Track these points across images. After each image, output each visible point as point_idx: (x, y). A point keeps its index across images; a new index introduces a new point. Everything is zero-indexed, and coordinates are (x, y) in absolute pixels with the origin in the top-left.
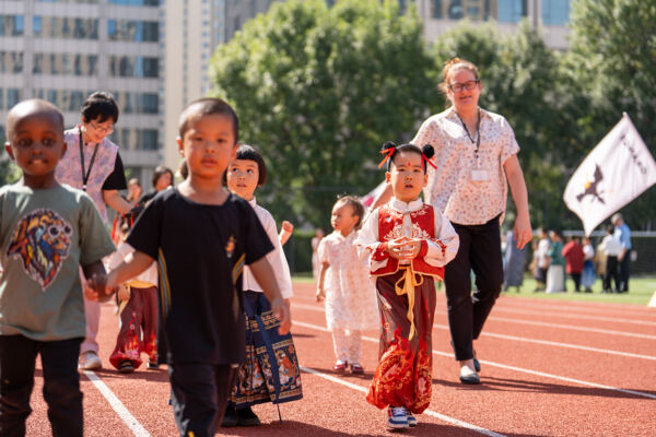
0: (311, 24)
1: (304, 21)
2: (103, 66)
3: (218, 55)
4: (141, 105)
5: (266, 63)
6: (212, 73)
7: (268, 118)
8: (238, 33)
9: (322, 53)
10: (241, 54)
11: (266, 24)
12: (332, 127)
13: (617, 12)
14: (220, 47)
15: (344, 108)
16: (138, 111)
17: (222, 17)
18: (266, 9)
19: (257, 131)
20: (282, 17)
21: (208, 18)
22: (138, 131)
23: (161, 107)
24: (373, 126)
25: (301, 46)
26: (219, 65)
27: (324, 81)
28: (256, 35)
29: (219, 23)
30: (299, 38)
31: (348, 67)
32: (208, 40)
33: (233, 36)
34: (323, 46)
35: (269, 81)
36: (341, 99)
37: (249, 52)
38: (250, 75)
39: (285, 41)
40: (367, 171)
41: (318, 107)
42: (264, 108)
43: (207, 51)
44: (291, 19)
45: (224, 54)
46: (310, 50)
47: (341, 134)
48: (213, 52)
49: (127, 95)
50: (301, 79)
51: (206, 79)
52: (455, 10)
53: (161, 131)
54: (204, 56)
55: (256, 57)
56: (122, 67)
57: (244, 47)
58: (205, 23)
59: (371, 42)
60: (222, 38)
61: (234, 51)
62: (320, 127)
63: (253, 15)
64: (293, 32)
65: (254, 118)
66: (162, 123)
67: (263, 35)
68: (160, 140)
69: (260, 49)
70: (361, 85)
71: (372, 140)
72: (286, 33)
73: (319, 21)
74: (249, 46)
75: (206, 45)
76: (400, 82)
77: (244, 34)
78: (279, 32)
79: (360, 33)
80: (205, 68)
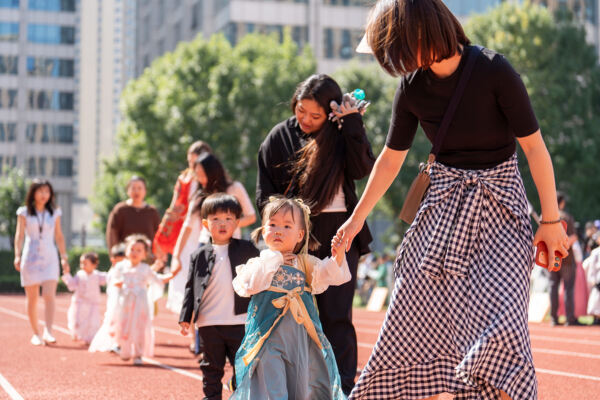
0: (214, 63)
1: (208, 59)
2: (22, 99)
3: (128, 90)
4: (57, 135)
5: (174, 98)
6: (123, 106)
7: (175, 148)
8: (147, 71)
10: (150, 90)
11: (173, 62)
14: (131, 82)
15: (245, 140)
16: (54, 141)
17: (132, 56)
18: (173, 48)
19: (164, 159)
20: (188, 56)
21: (120, 55)
22: (54, 160)
23: (75, 137)
25: (205, 83)
26: (130, 99)
27: (226, 114)
28: (164, 72)
29: (130, 62)
30: (203, 75)
31: (249, 101)
32: (119, 76)
33: (143, 73)
34: (226, 83)
35: (176, 115)
36: (242, 131)
37: (157, 88)
38: (159, 109)
39: (190, 78)
42: (172, 139)
43: (119, 86)
44: (196, 57)
45: (134, 89)
46: (213, 85)
48: (124, 87)
49: (45, 127)
50: (205, 113)
51: (117, 111)
52: (346, 50)
53: (75, 159)
54: (115, 91)
55: (164, 92)
56: (40, 101)
57: (152, 82)
58: (117, 61)
59: (271, 80)
60: (132, 73)
61: (143, 87)
63: (161, 53)
64: (198, 69)
65: (161, 148)
66: (76, 152)
67: (170, 71)
68: (75, 167)
69: (168, 86)
70: (260, 118)
72: (192, 71)
74: (158, 82)
75: (117, 81)
77: (152, 71)
78: (185, 69)
79: (260, 71)
80: (116, 101)
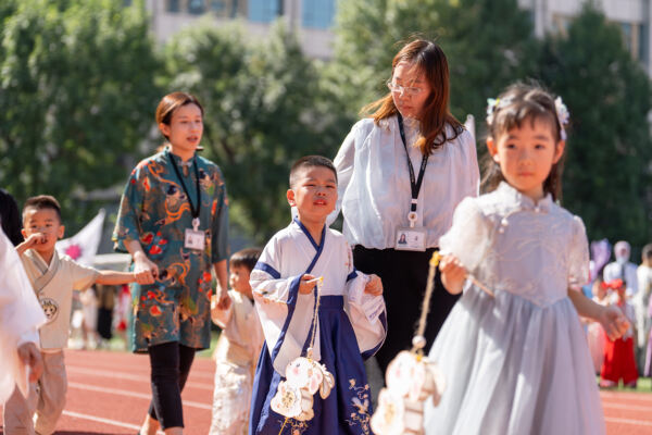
9: (24, 48)
12: (34, 141)
13: (391, 16)
24: (86, 144)
40: (76, 201)
41: (16, 117)
47: (45, 151)
62: (18, 142)
71: (84, 162)
73: (22, 8)
76: (122, 89)
